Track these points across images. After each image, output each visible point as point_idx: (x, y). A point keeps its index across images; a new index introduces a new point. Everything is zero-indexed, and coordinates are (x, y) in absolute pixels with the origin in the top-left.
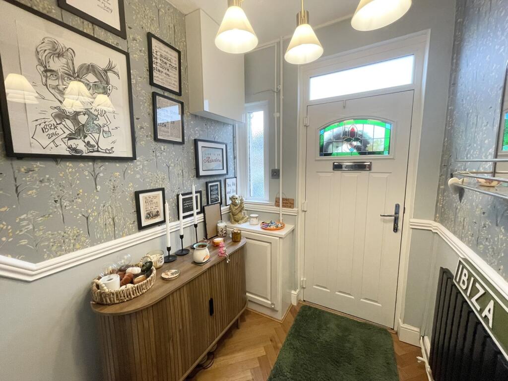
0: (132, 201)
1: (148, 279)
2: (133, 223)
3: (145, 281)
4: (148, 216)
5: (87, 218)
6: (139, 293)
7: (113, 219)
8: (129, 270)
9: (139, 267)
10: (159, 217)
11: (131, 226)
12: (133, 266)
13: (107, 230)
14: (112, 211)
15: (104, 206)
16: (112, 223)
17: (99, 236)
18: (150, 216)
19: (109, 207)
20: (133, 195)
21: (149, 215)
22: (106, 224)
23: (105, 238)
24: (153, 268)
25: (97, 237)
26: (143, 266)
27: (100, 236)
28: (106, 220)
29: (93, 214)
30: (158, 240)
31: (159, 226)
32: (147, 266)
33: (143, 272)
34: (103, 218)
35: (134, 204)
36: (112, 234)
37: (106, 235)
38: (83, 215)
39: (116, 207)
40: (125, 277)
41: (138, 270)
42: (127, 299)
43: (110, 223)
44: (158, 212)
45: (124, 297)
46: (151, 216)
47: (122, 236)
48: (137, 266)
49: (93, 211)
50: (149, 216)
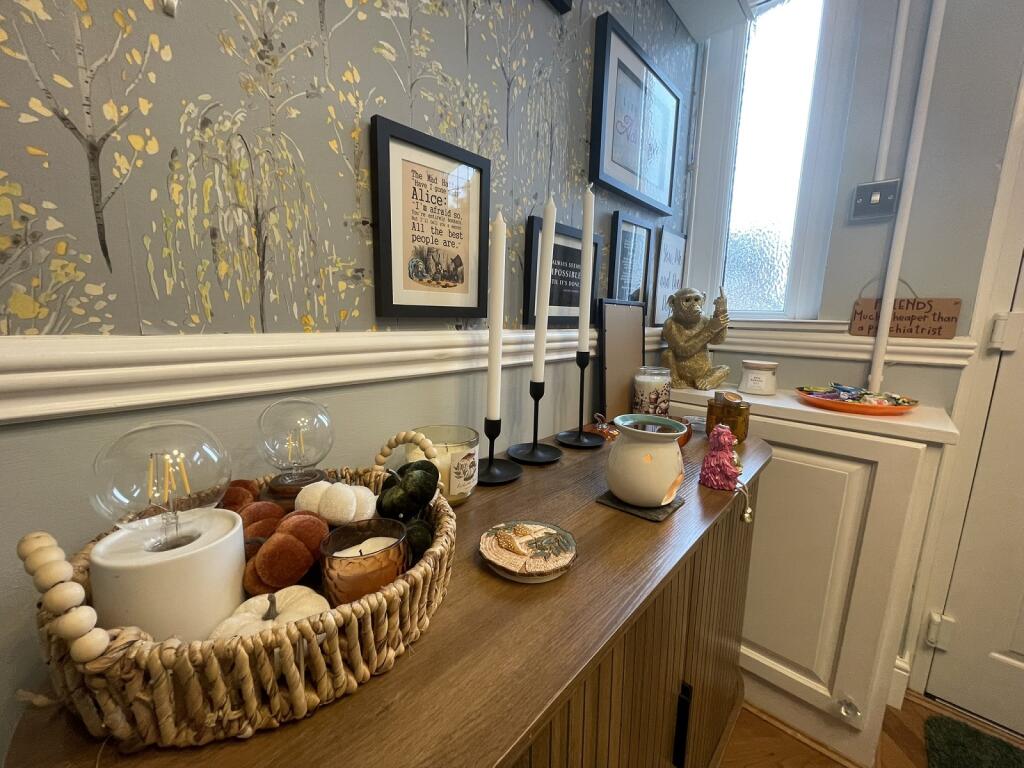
0: (356, 167)
1: (417, 572)
2: (356, 278)
3: (399, 586)
4: (421, 266)
5: (94, 151)
6: (350, 666)
7: (258, 221)
8: (313, 496)
9: (367, 485)
10: (459, 285)
11: (342, 285)
12: (334, 477)
13: (223, 268)
14: (252, 173)
15: (206, 123)
16: (248, 238)
17: (170, 283)
18: (428, 269)
19: (237, 144)
20: (359, 135)
21: (425, 261)
22: (214, 234)
23: (208, 306)
24: (439, 499)
25: (162, 285)
26: (389, 483)
27: (177, 286)
28: (215, 208)
29: (136, 142)
30: (449, 389)
31: (458, 328)
32: (411, 488)
33: (387, 517)
34: (199, 189)
35: (364, 184)
36: (248, 299)
37: (216, 296)
38: (64, 119)
39: (272, 161)
40: (278, 537)
41: (357, 503)
42: (261, 717)
43: (239, 232)
44: (457, 261)
45: (240, 702)
46: (433, 270)
47: (300, 326)
48: (357, 479)
49: (132, 121)
50: (425, 267)
